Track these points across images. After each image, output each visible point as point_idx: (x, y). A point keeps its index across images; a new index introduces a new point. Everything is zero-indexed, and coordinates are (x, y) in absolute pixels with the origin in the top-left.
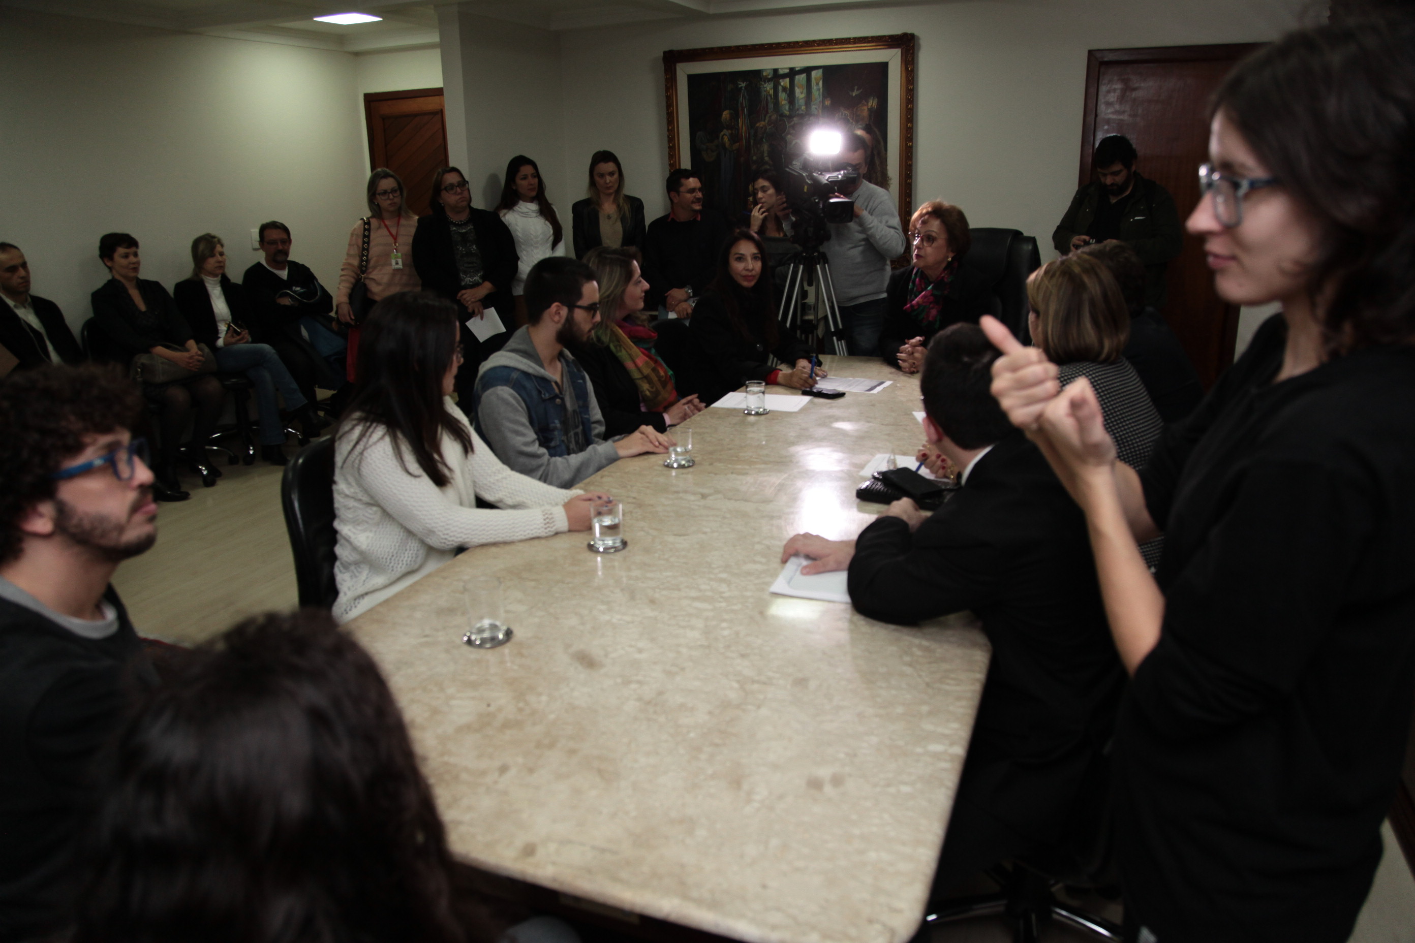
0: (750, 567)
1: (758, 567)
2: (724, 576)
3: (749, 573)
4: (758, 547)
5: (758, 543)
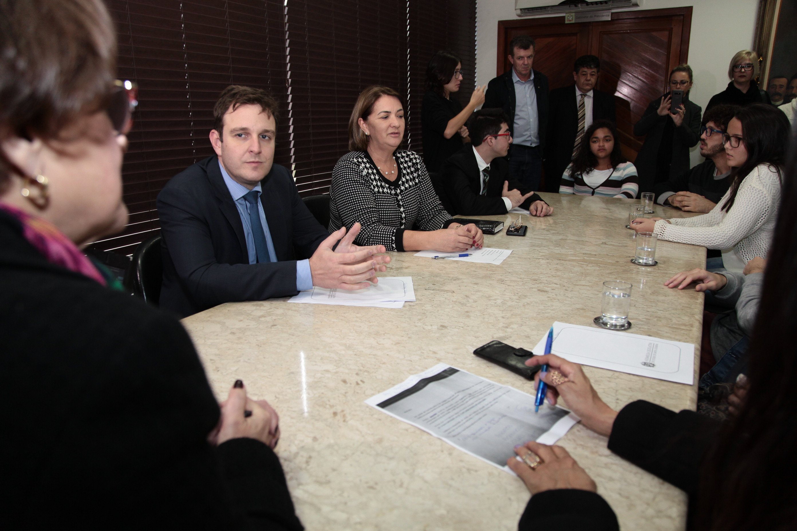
2: (572, 219)
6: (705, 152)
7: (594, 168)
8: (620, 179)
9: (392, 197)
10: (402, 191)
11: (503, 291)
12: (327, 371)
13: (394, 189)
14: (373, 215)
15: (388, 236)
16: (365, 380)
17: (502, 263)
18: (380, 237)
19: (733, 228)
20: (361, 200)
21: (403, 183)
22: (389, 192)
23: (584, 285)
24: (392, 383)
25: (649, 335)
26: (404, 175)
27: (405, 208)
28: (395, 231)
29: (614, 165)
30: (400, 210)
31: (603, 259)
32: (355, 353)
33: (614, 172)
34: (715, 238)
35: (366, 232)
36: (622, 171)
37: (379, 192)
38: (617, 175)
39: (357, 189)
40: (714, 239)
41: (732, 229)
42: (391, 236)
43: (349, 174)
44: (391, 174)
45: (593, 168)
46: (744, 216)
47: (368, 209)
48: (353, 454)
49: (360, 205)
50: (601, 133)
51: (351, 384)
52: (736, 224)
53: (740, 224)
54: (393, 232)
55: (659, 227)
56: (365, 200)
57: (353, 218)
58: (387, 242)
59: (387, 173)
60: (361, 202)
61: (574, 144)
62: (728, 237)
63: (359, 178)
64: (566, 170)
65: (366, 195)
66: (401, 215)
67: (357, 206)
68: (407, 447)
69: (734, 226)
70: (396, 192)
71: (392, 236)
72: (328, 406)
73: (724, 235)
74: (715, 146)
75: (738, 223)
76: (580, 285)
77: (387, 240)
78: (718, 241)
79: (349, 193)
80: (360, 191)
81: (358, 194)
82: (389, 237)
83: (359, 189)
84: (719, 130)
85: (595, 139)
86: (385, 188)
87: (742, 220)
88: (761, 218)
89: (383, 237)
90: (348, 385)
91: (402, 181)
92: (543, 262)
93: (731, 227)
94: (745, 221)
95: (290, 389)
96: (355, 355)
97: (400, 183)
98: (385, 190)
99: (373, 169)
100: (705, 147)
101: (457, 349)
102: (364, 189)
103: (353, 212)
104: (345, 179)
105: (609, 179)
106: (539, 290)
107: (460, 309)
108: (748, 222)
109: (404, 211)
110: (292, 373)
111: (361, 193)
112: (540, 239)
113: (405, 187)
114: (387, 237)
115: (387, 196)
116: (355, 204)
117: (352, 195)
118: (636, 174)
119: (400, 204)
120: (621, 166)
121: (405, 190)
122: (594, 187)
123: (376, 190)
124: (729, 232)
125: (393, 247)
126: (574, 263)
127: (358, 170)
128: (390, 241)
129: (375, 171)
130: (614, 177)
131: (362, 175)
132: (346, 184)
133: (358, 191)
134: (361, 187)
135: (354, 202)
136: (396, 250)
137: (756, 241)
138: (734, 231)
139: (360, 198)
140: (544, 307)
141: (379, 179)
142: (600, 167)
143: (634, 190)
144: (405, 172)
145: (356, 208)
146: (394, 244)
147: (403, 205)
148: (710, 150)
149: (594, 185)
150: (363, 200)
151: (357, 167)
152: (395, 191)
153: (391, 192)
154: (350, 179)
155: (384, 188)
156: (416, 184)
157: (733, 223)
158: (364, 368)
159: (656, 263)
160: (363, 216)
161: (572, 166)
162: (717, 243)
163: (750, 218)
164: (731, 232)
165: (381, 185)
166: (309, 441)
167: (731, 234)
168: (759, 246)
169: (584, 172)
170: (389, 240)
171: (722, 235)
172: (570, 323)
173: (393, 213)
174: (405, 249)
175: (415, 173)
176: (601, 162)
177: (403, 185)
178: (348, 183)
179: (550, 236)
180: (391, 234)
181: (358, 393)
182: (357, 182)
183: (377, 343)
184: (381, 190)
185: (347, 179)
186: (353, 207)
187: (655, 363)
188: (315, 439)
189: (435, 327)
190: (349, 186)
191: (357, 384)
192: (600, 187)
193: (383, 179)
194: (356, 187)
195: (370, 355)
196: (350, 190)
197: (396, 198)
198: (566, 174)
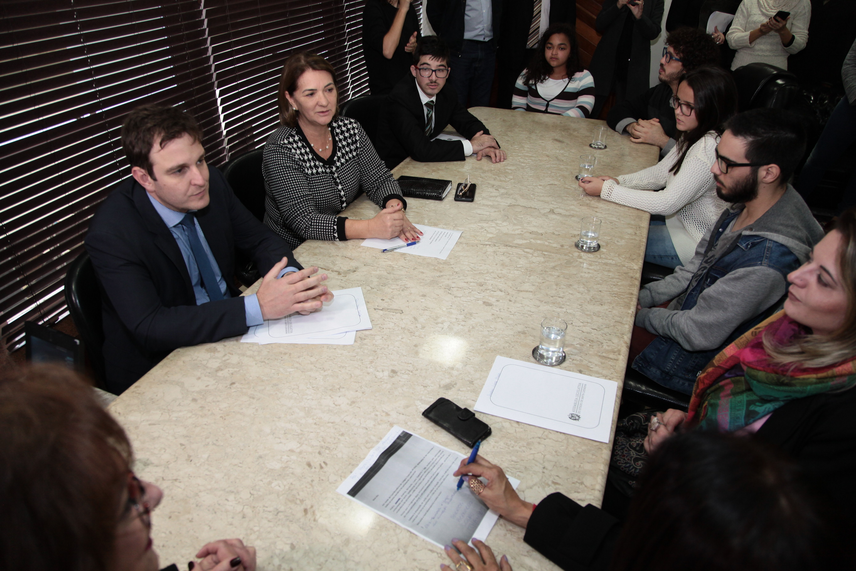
0: (513, 168)
1: (509, 168)
2: (523, 165)
3: (513, 165)
4: (511, 177)
5: (511, 179)
6: (663, 77)
7: (549, 77)
8: (576, 91)
9: (328, 176)
10: (337, 168)
11: (450, 307)
12: (292, 451)
13: (328, 167)
14: (310, 203)
15: (330, 225)
16: (327, 462)
17: (449, 256)
18: (321, 226)
19: (676, 197)
20: (295, 187)
21: (339, 158)
22: (324, 171)
23: (527, 291)
24: (353, 464)
25: (581, 372)
26: (340, 148)
27: (343, 185)
28: (336, 220)
29: (570, 75)
30: (338, 189)
31: (549, 242)
32: (315, 421)
33: (570, 83)
34: (658, 205)
35: (304, 222)
36: (578, 81)
37: (312, 174)
38: (574, 86)
39: (290, 175)
40: (656, 206)
41: (674, 198)
42: (332, 225)
43: (280, 159)
44: (325, 151)
45: (547, 77)
46: (687, 186)
47: (304, 197)
48: (327, 561)
49: (294, 193)
50: (557, 40)
51: (315, 468)
52: (678, 193)
53: (683, 194)
54: (334, 221)
55: (607, 188)
56: (300, 187)
57: (288, 207)
58: (328, 232)
59: (320, 150)
60: (296, 190)
61: (529, 32)
62: (670, 205)
63: (292, 163)
64: (520, 77)
65: (300, 182)
66: (339, 194)
67: (292, 194)
68: (370, 548)
69: (676, 194)
70: (332, 171)
71: (334, 225)
72: (298, 502)
73: (666, 203)
74: (672, 74)
75: (680, 192)
76: (524, 291)
77: (328, 229)
78: (661, 208)
79: (282, 180)
80: (294, 177)
81: (292, 180)
82: (331, 227)
83: (293, 175)
84: (677, 57)
85: (549, 46)
86: (320, 168)
87: (685, 190)
88: (703, 188)
89: (323, 226)
90: (313, 470)
91: (338, 157)
92: (490, 250)
93: (673, 195)
94: (687, 191)
95: (261, 480)
96: (315, 424)
97: (335, 159)
98: (320, 170)
99: (306, 148)
100: (663, 73)
101: (408, 407)
102: (297, 174)
103: (288, 200)
104: (277, 165)
105: (565, 91)
106: (484, 303)
107: (409, 341)
108: (689, 192)
109: (342, 189)
110: (260, 457)
111: (295, 180)
112: (487, 206)
113: (341, 163)
114: (328, 226)
115: (322, 176)
116: (289, 192)
117: (285, 182)
118: (593, 85)
119: (337, 182)
120: (578, 75)
121: (342, 166)
122: (548, 100)
123: (310, 172)
124: (671, 201)
125: (334, 237)
126: (520, 251)
127: (290, 154)
128: (332, 231)
129: (308, 150)
130: (569, 88)
131: (295, 160)
132: (278, 170)
133: (291, 178)
134: (294, 172)
135: (288, 189)
136: (338, 240)
137: (698, 207)
138: (676, 200)
139: (294, 185)
140: (488, 331)
141: (313, 159)
142: (556, 75)
143: (590, 103)
144: (340, 145)
145: (290, 196)
146: (335, 233)
147: (340, 183)
148: (667, 76)
149: (549, 98)
150: (297, 187)
151: (288, 151)
152: (330, 170)
153: (326, 171)
154: (282, 165)
155: (318, 168)
156: (354, 157)
157: (676, 192)
158: (325, 443)
159: (599, 246)
160: (299, 205)
161: (527, 73)
162: (659, 210)
163: (692, 188)
164: (673, 200)
165: (315, 164)
166: (287, 548)
167: (673, 203)
168: (699, 210)
169: (538, 81)
170: (331, 229)
171: (665, 203)
172: (510, 357)
173: (330, 193)
174: (347, 238)
175: (352, 145)
176: (556, 70)
177: (338, 161)
178: (280, 169)
179: (499, 199)
180: (332, 223)
181: (322, 480)
182: (290, 168)
183: (334, 404)
184: (314, 171)
185: (279, 164)
186: (288, 195)
187: (581, 415)
188: (293, 547)
189: (386, 373)
190: (281, 172)
191: (321, 467)
192: (555, 100)
193: (316, 157)
194: (289, 173)
195: (328, 423)
196: (283, 177)
197: (332, 176)
198: (520, 83)
